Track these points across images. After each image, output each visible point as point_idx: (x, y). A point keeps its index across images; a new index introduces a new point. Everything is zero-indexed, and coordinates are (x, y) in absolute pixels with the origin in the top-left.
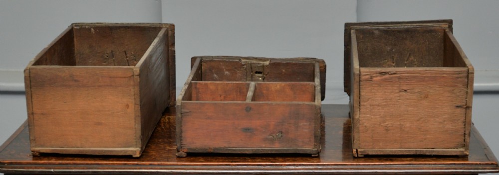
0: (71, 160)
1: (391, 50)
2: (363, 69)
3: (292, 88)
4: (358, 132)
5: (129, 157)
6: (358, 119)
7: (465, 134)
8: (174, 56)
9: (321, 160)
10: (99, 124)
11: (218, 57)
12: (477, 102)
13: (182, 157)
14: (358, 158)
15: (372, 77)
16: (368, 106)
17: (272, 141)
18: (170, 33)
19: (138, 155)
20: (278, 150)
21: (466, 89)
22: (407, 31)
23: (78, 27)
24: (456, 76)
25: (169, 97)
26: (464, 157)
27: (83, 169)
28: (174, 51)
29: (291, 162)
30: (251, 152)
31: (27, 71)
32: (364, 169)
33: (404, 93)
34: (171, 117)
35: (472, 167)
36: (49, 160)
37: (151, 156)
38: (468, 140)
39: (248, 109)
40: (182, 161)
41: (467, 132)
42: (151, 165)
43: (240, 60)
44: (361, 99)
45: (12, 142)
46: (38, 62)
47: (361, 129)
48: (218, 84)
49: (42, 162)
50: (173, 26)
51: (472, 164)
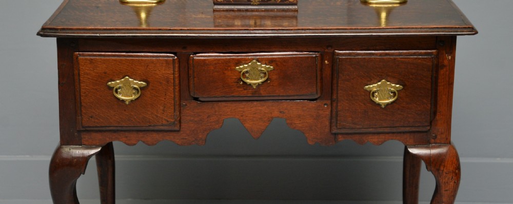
27: (124, 33)
35: (453, 30)
36: (95, 26)
42: (181, 30)
45: (60, 12)
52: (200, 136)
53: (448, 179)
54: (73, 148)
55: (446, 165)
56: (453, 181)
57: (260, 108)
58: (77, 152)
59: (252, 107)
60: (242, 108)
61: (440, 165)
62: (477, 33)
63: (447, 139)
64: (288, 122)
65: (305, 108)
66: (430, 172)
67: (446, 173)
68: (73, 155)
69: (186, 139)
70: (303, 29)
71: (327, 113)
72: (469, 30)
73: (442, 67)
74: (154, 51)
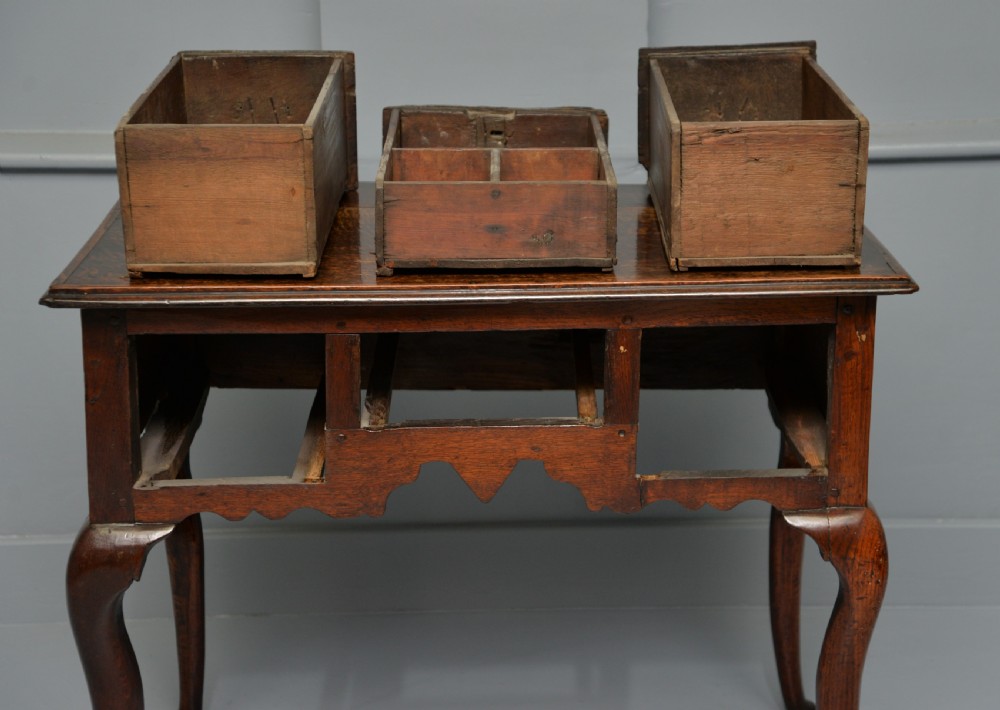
0: (198, 284)
1: (716, 93)
2: (687, 125)
3: (561, 158)
4: (679, 230)
5: (296, 278)
6: (679, 208)
7: (854, 230)
8: (355, 106)
9: (617, 276)
10: (245, 222)
11: (428, 107)
12: (874, 177)
13: (385, 276)
14: (679, 272)
15: (701, 138)
16: (696, 186)
17: (536, 246)
18: (347, 67)
19: (312, 275)
20: (546, 262)
21: (855, 156)
22: (742, 60)
23: (190, 59)
24: (840, 134)
25: (347, 177)
26: (854, 268)
27: (220, 299)
28: (355, 98)
29: (569, 280)
30: (501, 266)
31: (121, 134)
32: (690, 291)
33: (754, 164)
34: (351, 209)
36: (159, 284)
37: (333, 275)
38: (860, 240)
39: (496, 193)
40: (387, 283)
41: (858, 227)
42: (334, 289)
43: (465, 112)
44: (683, 175)
45: (88, 256)
46: (136, 118)
47: (683, 224)
48: (437, 152)
50: (352, 55)
51: (868, 280)
52: (375, 499)
53: (864, 576)
54: (117, 529)
55: (859, 547)
56: (874, 581)
57: (493, 441)
58: (126, 536)
59: (476, 440)
60: (456, 442)
61: (849, 548)
62: (916, 289)
63: (860, 496)
64: (549, 467)
65: (581, 441)
66: (829, 563)
67: (860, 565)
68: (118, 543)
69: (345, 505)
70: (575, 286)
71: (624, 448)
72: (901, 283)
73: (849, 355)
74: (280, 332)
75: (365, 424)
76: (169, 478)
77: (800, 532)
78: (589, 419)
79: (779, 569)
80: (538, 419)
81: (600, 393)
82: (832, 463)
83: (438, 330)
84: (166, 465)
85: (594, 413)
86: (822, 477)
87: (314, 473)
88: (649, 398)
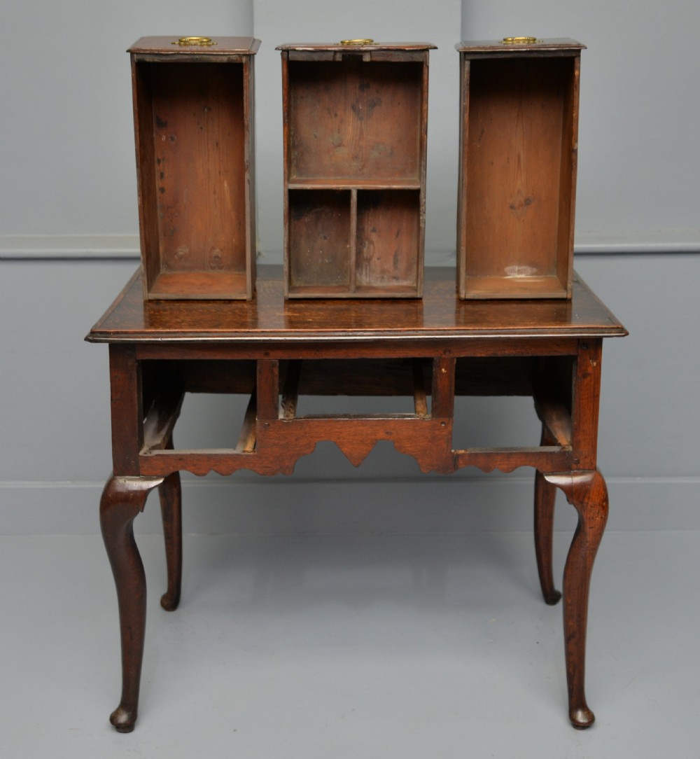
27: (192, 337)
29: (410, 327)
35: (598, 331)
36: (155, 328)
40: (296, 328)
45: (113, 311)
49: (150, 330)
51: (597, 328)
52: (287, 464)
53: (594, 513)
54: (129, 480)
55: (591, 496)
56: (600, 516)
57: (361, 428)
58: (134, 484)
60: (339, 429)
61: (584, 496)
62: (627, 334)
63: (592, 464)
64: (397, 444)
65: (418, 428)
66: (572, 506)
67: (591, 507)
68: (130, 489)
69: (269, 467)
70: (414, 330)
71: (445, 433)
72: (617, 330)
73: (585, 375)
74: (229, 358)
75: (281, 416)
76: (160, 449)
77: (554, 486)
78: (422, 415)
79: (540, 510)
80: (390, 414)
81: (429, 398)
82: (575, 443)
83: (327, 357)
84: (159, 441)
85: (425, 410)
86: (568, 452)
87: (249, 447)
88: (460, 402)
